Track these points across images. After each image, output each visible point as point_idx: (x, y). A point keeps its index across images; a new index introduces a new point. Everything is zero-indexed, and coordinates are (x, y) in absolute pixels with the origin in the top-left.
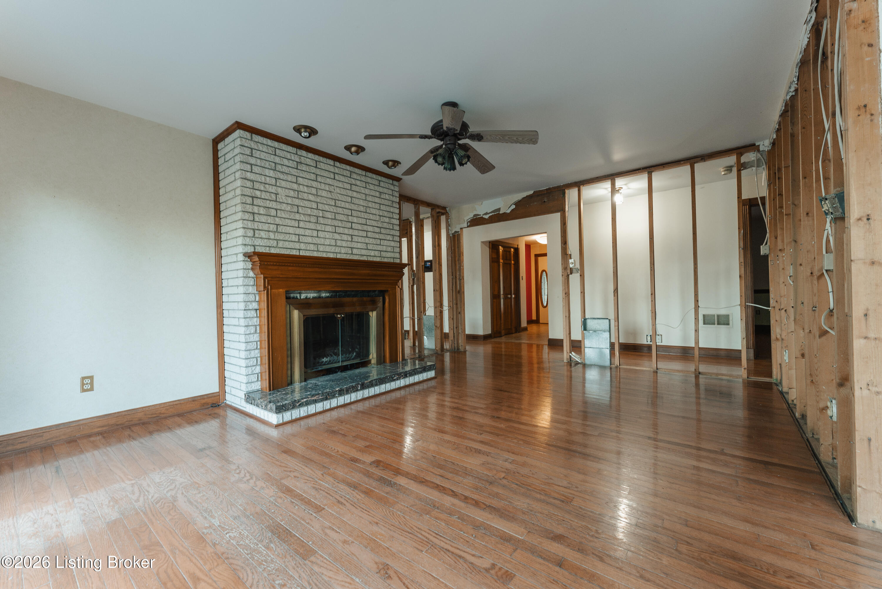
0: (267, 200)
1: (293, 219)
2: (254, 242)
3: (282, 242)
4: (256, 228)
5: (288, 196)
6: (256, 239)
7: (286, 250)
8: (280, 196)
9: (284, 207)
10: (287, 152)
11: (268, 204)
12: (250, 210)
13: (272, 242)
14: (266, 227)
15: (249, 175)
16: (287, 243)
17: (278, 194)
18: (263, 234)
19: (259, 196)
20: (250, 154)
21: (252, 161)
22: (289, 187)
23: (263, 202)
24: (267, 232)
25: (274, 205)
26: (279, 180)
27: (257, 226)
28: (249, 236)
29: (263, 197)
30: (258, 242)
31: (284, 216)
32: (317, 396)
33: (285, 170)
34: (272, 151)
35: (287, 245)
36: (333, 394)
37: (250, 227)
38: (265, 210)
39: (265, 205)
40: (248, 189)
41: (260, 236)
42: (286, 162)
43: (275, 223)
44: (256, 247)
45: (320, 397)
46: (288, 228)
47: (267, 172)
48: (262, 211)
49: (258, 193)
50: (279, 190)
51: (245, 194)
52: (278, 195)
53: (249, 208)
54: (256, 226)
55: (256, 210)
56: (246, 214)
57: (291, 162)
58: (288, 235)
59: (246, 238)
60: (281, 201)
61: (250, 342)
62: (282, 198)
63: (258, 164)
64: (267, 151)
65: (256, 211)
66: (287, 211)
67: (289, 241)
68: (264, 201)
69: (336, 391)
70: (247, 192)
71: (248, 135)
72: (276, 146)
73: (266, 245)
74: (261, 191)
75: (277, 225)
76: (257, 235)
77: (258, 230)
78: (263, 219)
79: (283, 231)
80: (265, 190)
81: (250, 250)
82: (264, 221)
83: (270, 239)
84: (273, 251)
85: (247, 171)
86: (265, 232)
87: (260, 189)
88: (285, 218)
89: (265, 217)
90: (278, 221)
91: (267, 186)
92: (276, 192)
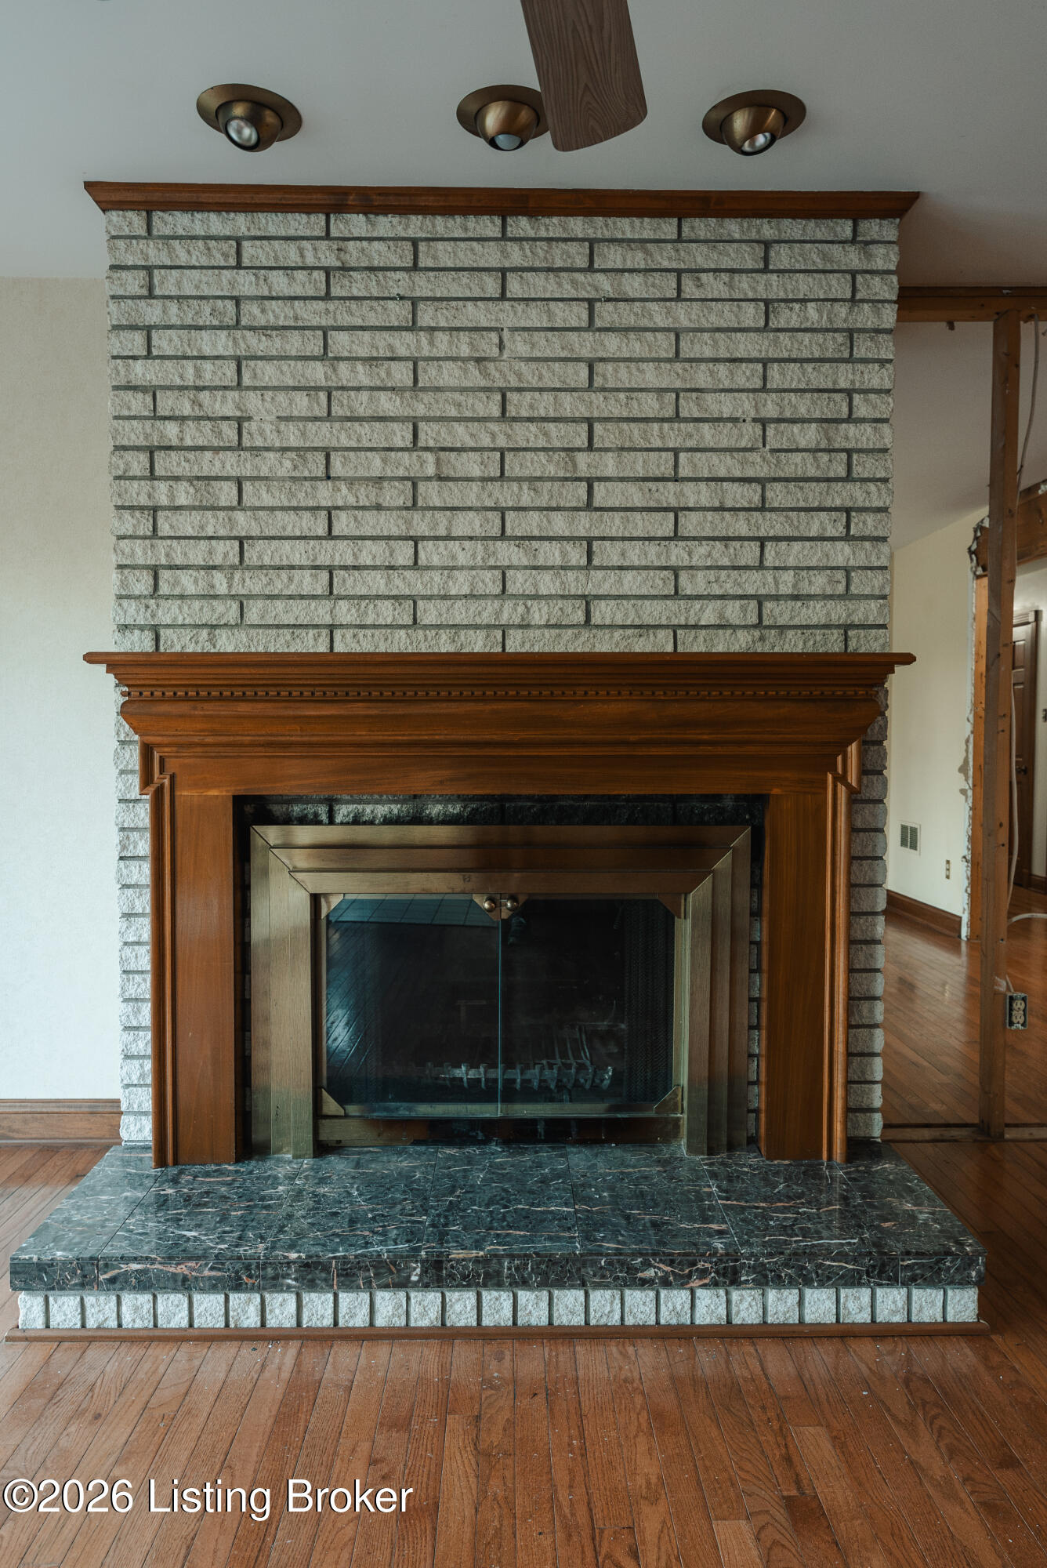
0: (202, 449)
1: (307, 509)
2: (153, 616)
3: (260, 603)
4: (163, 561)
5: (288, 419)
6: (162, 602)
7: (275, 631)
8: (254, 426)
9: (268, 463)
10: (287, 238)
11: (209, 464)
12: (143, 500)
13: (219, 607)
14: (197, 554)
15: (142, 372)
16: (279, 604)
17: (250, 419)
18: (188, 582)
19: (175, 442)
20: (145, 292)
21: (152, 313)
22: (291, 383)
23: (187, 461)
24: (202, 572)
25: (230, 464)
26: (252, 363)
27: (167, 555)
28: (137, 593)
29: (188, 442)
30: (168, 613)
31: (267, 500)
32: (192, 1264)
33: (277, 317)
34: (226, 256)
35: (280, 612)
36: (270, 1271)
37: (141, 562)
38: (192, 490)
39: (196, 472)
40: (135, 423)
41: (177, 591)
42: (280, 283)
43: (235, 533)
44: (162, 632)
45: (206, 1273)
46: (287, 544)
47: (208, 343)
48: (184, 495)
49: (171, 430)
50: (253, 401)
51: (125, 443)
52: (246, 424)
53: (138, 493)
54: (160, 553)
55: (162, 493)
56: (126, 514)
57: (300, 275)
58: (284, 574)
59: (125, 603)
60: (259, 443)
61: (138, 972)
62: (262, 433)
63: (175, 321)
64: (204, 261)
65: (164, 500)
66: (283, 479)
67: (290, 597)
68: (191, 455)
69: (289, 1264)
70: (133, 437)
71: (135, 221)
72: (243, 231)
73: (198, 622)
74: (183, 419)
75: (241, 541)
76: (164, 589)
77: (170, 567)
78: (187, 524)
79: (267, 561)
80: (198, 413)
81: (140, 643)
82: (190, 532)
83: (215, 597)
84: (227, 643)
85: (134, 358)
86: (195, 573)
87: (177, 413)
88: (272, 509)
89: (196, 516)
90: (244, 523)
91: (205, 396)
92: (238, 414)
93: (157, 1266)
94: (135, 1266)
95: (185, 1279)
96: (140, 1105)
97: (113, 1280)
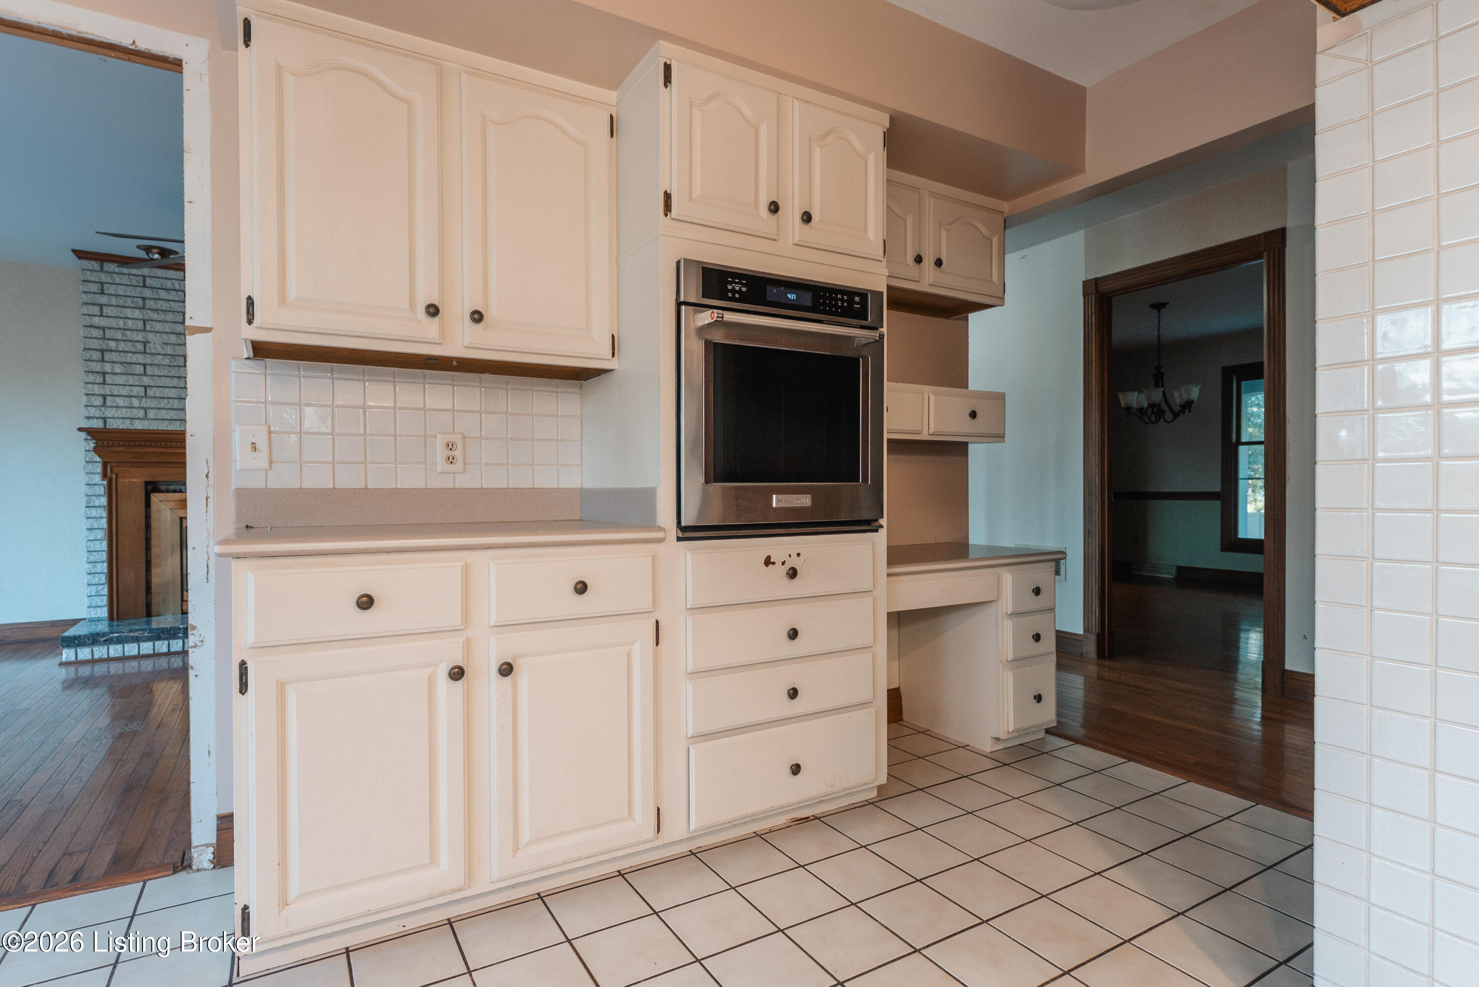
0: (127, 352)
1: (175, 377)
2: (103, 413)
3: (154, 411)
4: (108, 393)
5: (167, 344)
6: (107, 409)
7: (161, 421)
8: (151, 345)
9: (158, 359)
10: (166, 278)
11: (129, 358)
12: (98, 369)
13: (135, 411)
14: (125, 391)
15: (97, 321)
16: (164, 412)
17: (149, 342)
18: (120, 401)
19: (114, 349)
20: (100, 291)
21: (103, 300)
22: (168, 331)
23: (119, 356)
24: (127, 398)
25: (140, 358)
26: (151, 322)
27: (110, 391)
28: (95, 404)
29: (121, 349)
30: (109, 413)
31: (157, 372)
32: (140, 632)
33: (162, 307)
34: (138, 282)
35: (163, 414)
36: (172, 632)
37: (98, 393)
38: (122, 367)
39: (124, 360)
40: (94, 340)
41: (115, 405)
42: (163, 294)
43: (143, 384)
44: (108, 420)
45: (146, 635)
46: (167, 390)
47: (129, 313)
48: (118, 369)
49: (112, 344)
50: (151, 336)
51: (90, 347)
52: (148, 344)
53: (97, 367)
54: (107, 390)
55: (108, 367)
56: (90, 375)
57: (173, 293)
58: (165, 401)
59: (89, 408)
60: (154, 351)
61: (95, 551)
62: (155, 348)
63: (114, 303)
64: (128, 283)
65: (109, 370)
66: (165, 366)
67: (169, 409)
68: (122, 354)
69: (180, 629)
70: (93, 345)
71: (96, 265)
72: (147, 274)
73: (125, 417)
74: (118, 340)
75: (145, 387)
76: (109, 403)
77: (111, 395)
78: (120, 380)
79: (157, 395)
80: (125, 338)
81: (98, 424)
82: (121, 383)
83: (133, 408)
84: (139, 425)
85: (95, 316)
86: (124, 398)
87: (115, 338)
88: (160, 376)
89: (124, 377)
90: (146, 381)
91: (128, 333)
92: (144, 340)
93: (125, 634)
94: (116, 635)
95: (137, 637)
96: (96, 604)
97: (106, 640)
